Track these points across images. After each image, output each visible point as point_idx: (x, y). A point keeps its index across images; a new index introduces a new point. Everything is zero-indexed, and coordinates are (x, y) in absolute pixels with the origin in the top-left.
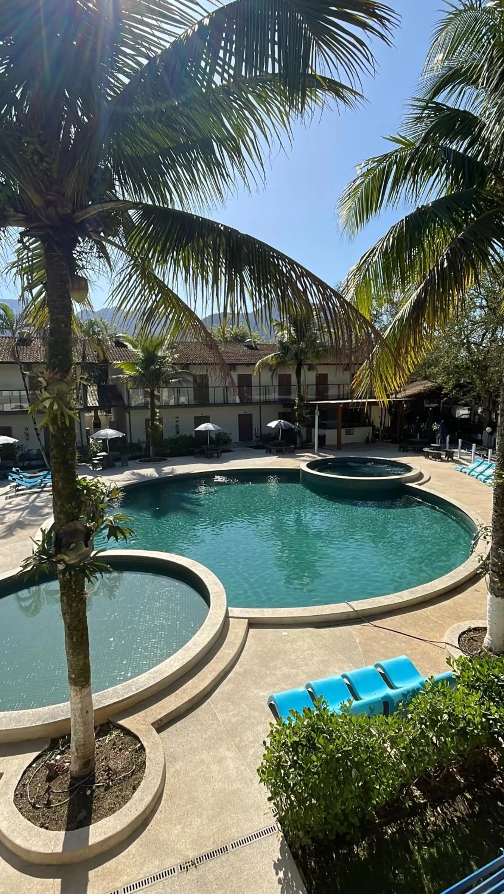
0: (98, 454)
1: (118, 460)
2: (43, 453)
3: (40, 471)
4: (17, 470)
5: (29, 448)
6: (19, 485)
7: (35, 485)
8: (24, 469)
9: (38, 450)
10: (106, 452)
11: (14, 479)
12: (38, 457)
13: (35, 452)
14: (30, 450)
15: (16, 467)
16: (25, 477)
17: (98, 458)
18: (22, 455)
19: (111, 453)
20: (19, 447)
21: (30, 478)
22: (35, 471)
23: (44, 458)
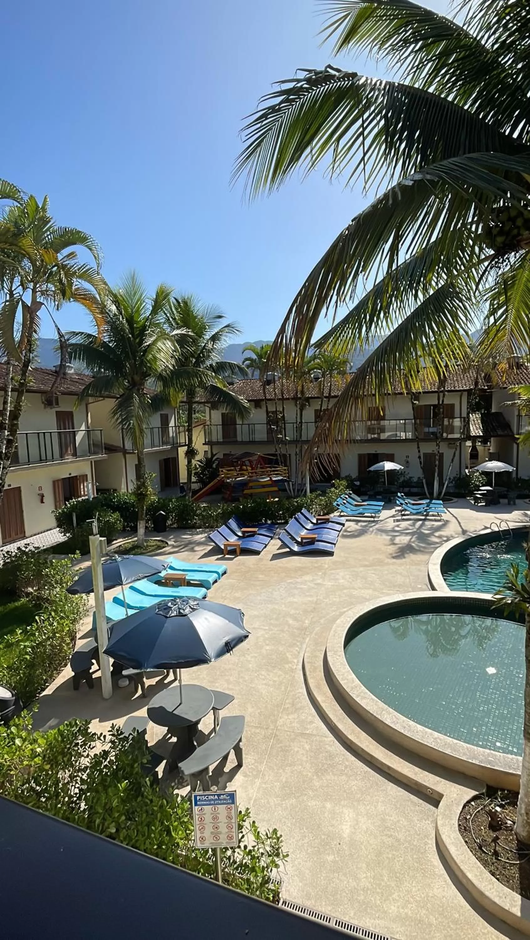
0: (481, 488)
1: (504, 497)
2: (424, 481)
3: (420, 499)
4: (402, 496)
5: (410, 475)
6: (405, 510)
7: (420, 513)
8: (409, 495)
9: (419, 478)
10: (491, 487)
11: (402, 504)
12: (419, 484)
13: (415, 480)
14: (411, 478)
15: (401, 493)
16: (409, 503)
17: (480, 492)
18: (404, 481)
19: (496, 488)
20: (401, 474)
21: (413, 504)
22: (416, 498)
23: (425, 486)
